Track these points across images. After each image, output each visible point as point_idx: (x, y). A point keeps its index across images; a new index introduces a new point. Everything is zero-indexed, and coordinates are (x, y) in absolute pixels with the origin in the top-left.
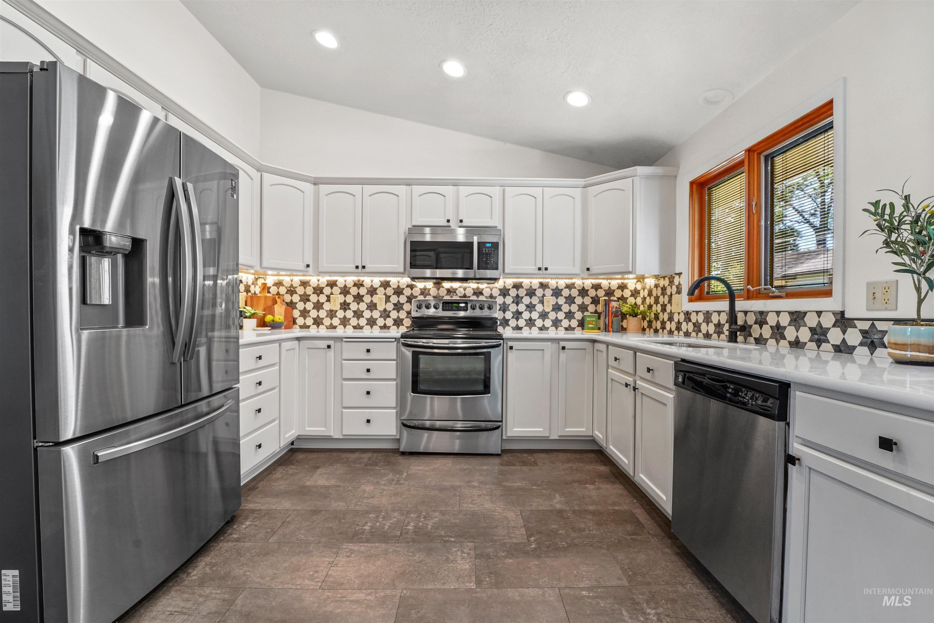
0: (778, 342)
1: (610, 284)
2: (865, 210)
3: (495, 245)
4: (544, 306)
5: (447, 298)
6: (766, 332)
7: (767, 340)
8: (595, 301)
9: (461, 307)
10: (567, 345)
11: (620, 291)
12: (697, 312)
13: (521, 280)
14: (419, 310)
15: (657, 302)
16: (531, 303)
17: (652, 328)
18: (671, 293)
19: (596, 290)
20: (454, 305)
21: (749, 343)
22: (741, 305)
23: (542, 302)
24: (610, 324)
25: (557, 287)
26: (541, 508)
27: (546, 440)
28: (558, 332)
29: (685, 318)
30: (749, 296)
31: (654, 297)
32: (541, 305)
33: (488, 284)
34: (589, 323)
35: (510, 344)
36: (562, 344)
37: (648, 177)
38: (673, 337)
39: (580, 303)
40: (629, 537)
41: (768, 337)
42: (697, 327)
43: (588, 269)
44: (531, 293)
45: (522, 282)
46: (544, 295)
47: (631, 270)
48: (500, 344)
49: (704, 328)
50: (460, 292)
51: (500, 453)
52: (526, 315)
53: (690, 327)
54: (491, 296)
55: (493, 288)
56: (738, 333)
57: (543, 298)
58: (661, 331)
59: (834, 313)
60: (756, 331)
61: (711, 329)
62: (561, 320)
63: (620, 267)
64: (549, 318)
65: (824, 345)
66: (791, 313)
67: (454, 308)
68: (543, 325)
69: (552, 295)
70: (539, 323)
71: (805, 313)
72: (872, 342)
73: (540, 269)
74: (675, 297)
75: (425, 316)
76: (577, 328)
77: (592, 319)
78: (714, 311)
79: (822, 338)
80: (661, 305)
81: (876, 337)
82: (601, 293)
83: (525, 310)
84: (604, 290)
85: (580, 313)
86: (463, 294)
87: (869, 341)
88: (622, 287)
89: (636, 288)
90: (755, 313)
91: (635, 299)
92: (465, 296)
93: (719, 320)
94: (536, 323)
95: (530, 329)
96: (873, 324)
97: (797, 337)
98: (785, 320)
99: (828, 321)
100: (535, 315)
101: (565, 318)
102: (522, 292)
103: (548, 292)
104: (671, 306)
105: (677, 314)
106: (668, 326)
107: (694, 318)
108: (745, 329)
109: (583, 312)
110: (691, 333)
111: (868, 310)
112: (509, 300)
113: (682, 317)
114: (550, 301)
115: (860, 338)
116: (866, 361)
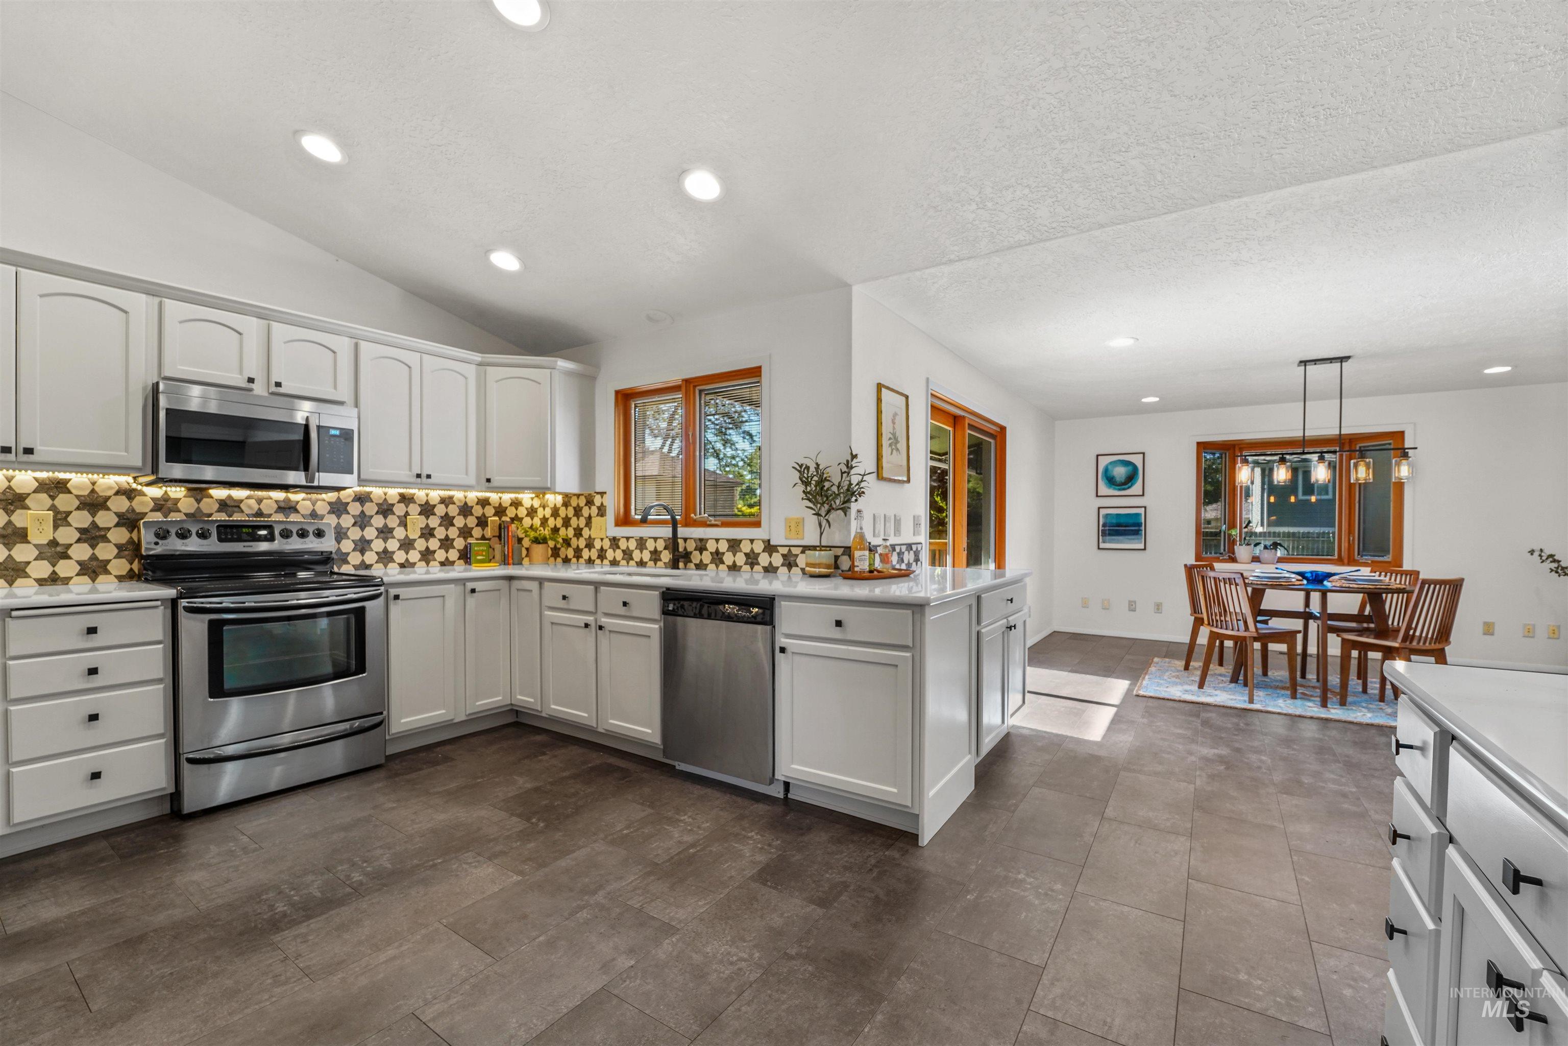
0: (717, 566)
1: (500, 498)
2: (793, 467)
3: (347, 435)
4: (407, 531)
5: (222, 517)
6: (706, 558)
7: (707, 565)
8: (482, 522)
9: (260, 536)
10: (478, 586)
11: (513, 508)
12: (628, 539)
13: (368, 489)
14: (160, 542)
15: (567, 522)
16: (386, 525)
17: (559, 557)
18: (590, 515)
19: (483, 508)
20: (244, 530)
21: (689, 569)
22: (682, 532)
23: (403, 524)
24: (510, 555)
25: (427, 503)
26: (510, 795)
27: (449, 725)
28: (430, 569)
29: (611, 545)
30: (689, 523)
31: (563, 518)
32: (402, 528)
33: (307, 494)
34: (477, 554)
35: (393, 592)
36: (470, 585)
37: (569, 373)
38: (594, 568)
39: (462, 526)
40: (623, 782)
41: (708, 562)
42: (628, 555)
43: (488, 480)
44: (385, 509)
45: (371, 492)
46: (407, 514)
47: (549, 485)
48: (380, 594)
49: (637, 555)
50: (250, 507)
51: (383, 761)
52: (378, 545)
53: (619, 555)
54: (314, 515)
55: (318, 500)
56: (680, 560)
57: (406, 517)
58: (574, 560)
59: (763, 541)
60: (696, 557)
61: (646, 556)
62: (435, 552)
63: (535, 481)
64: (415, 549)
65: (756, 567)
66: (728, 540)
67: (245, 537)
68: (407, 560)
69: (420, 514)
70: (400, 557)
71: (740, 541)
72: (790, 563)
73: (419, 476)
74: (596, 521)
75: (178, 553)
76: (458, 562)
77: (481, 548)
78: (650, 538)
79: (755, 561)
80: (574, 529)
81: (792, 559)
82: (489, 511)
83: (377, 537)
84: (494, 507)
85: (462, 539)
86: (256, 509)
87: (787, 562)
88: (516, 504)
89: (532, 506)
90: (695, 540)
91: (532, 519)
92: (259, 514)
93: (656, 547)
94: (394, 557)
95: (386, 566)
96: (790, 550)
97: (734, 562)
98: (723, 547)
99: (759, 547)
100: (393, 545)
101: (439, 548)
102: (370, 509)
103: (414, 509)
104: (590, 530)
105: (600, 540)
106: (586, 554)
107: (623, 544)
108: (687, 556)
109: (465, 538)
110: (619, 561)
111: (786, 539)
112: (347, 521)
113: (607, 544)
114: (417, 522)
115: (781, 560)
116: (785, 578)
